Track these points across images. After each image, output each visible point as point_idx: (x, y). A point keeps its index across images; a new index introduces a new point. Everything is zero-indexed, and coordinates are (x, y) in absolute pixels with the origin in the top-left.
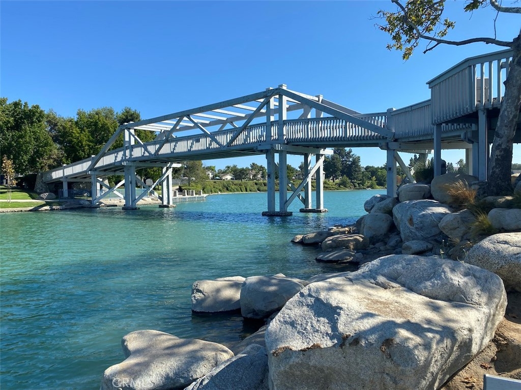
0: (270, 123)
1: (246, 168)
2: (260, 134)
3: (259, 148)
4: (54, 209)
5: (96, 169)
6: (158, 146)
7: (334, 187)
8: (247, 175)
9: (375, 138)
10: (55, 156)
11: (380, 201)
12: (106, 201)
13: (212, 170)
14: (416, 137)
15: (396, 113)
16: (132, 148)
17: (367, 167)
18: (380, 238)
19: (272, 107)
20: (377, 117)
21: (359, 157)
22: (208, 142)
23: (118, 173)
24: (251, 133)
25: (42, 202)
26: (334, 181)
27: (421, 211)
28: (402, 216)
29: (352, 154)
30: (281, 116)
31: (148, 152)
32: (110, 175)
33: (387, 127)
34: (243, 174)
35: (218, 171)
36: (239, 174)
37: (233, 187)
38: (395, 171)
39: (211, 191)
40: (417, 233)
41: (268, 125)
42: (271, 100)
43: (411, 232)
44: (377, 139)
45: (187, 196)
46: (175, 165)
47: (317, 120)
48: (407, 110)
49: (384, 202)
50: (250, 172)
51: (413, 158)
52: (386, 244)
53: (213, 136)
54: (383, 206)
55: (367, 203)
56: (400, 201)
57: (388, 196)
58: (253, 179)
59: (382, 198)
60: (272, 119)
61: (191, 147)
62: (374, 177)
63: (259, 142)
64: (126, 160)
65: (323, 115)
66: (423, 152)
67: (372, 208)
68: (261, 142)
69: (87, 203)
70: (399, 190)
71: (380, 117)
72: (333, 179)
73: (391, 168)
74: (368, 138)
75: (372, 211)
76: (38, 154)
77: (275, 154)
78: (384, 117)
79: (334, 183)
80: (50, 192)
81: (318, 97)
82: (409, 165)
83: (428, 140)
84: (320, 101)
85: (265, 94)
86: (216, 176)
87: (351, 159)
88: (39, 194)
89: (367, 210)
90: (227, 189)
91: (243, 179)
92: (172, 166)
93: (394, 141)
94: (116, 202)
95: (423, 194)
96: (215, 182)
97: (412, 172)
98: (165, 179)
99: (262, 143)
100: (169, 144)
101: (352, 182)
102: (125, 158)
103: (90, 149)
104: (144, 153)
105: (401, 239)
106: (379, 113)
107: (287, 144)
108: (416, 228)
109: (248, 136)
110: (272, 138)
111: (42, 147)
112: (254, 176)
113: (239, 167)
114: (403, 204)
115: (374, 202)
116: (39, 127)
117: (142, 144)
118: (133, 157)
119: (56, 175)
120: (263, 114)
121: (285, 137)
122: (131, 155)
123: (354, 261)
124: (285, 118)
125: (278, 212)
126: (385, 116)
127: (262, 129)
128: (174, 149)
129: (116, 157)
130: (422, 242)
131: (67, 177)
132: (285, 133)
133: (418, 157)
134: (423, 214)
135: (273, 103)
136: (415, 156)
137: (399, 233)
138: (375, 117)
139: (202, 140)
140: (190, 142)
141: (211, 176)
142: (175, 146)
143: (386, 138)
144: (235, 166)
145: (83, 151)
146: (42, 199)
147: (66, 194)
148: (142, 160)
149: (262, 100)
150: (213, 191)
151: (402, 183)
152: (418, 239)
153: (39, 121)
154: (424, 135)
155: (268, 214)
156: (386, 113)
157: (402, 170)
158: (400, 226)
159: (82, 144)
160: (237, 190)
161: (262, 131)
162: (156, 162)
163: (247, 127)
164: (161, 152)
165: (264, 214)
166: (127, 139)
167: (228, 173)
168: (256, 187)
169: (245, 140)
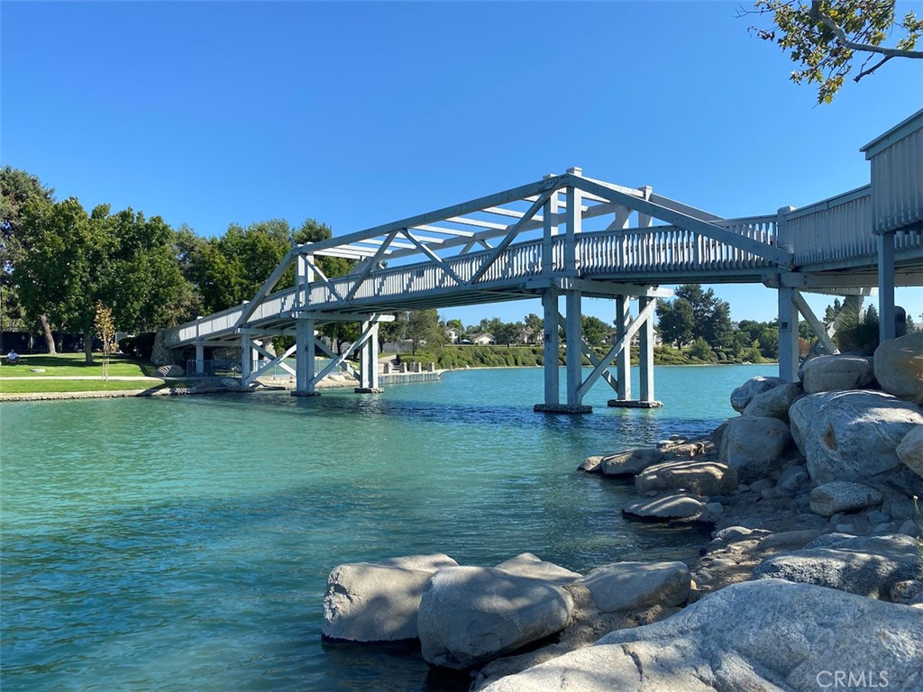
0: (549, 240)
1: (518, 323)
2: (532, 260)
3: (530, 286)
4: (177, 394)
5: (250, 325)
6: (352, 284)
7: (680, 358)
8: (518, 335)
9: (754, 265)
10: (187, 303)
11: (764, 390)
12: (266, 381)
13: (456, 326)
14: (840, 262)
15: (798, 215)
16: (310, 287)
17: (744, 321)
18: (761, 469)
19: (554, 210)
20: (757, 225)
21: (727, 304)
22: (439, 277)
23: (288, 332)
24: (515, 258)
25: (160, 381)
26: (680, 348)
27: (853, 417)
28: (810, 425)
29: (713, 297)
30: (570, 226)
31: (336, 295)
32: (276, 334)
33: (778, 243)
34: (511, 333)
35: (468, 328)
36: (504, 334)
37: (492, 357)
38: (795, 329)
39: (454, 364)
40: (845, 464)
41: (548, 243)
42: (552, 197)
43: (831, 462)
44: (757, 267)
45: (406, 373)
46: (384, 318)
47: (641, 232)
48: (818, 209)
49: (772, 392)
50: (524, 330)
51: (833, 305)
52: (774, 483)
53: (446, 265)
54: (768, 400)
55: (736, 394)
56: (806, 390)
57: (780, 381)
58: (528, 344)
59: (769, 385)
60: (554, 231)
61: (409, 286)
62: (756, 342)
63: (530, 275)
64: (299, 309)
65: (653, 222)
66: (853, 291)
67: (746, 405)
68: (532, 274)
69: (234, 383)
70: (804, 368)
71: (764, 225)
72: (678, 345)
73: (786, 323)
74: (741, 266)
75: (747, 410)
76: (157, 299)
77: (559, 297)
78: (771, 224)
79: (681, 352)
80: (177, 363)
81: (643, 190)
82: (825, 319)
83: (864, 267)
84: (647, 197)
85: (541, 186)
86: (463, 337)
87: (712, 308)
88: (157, 366)
89: (736, 408)
90: (482, 361)
91: (511, 342)
92: (378, 320)
93: (793, 271)
94: (283, 382)
95: (856, 376)
96: (461, 349)
97: (831, 333)
98: (365, 342)
99: (534, 277)
100: (371, 281)
101: (715, 351)
102: (298, 306)
103: (243, 290)
104: (330, 297)
105: (809, 477)
106: (761, 217)
107: (582, 277)
108: (843, 454)
109: (510, 265)
110: (554, 268)
111: (163, 287)
112: (531, 337)
113: (505, 321)
114: (812, 399)
115: (751, 391)
116: (160, 253)
117: (326, 280)
118: (311, 303)
119: (186, 334)
120: (537, 224)
121: (577, 265)
122: (307, 300)
123: (702, 519)
124: (578, 229)
125: (565, 406)
126: (774, 223)
127: (536, 251)
128: (380, 290)
129: (283, 304)
130: (856, 486)
131: (202, 338)
132: (577, 258)
133: (842, 303)
134: (859, 424)
135: (557, 202)
136: (836, 302)
137: (803, 462)
138: (754, 226)
139: (428, 273)
140: (407, 276)
141: (454, 337)
142: (382, 284)
143: (777, 265)
144: (496, 320)
145: (232, 294)
146: (160, 375)
147: (200, 367)
148: (327, 309)
149: (535, 198)
150: (457, 364)
151: (811, 352)
152: (846, 479)
153: (162, 244)
154: (854, 258)
155: (545, 408)
156: (776, 216)
157: (811, 328)
158: (806, 448)
159: (230, 282)
160: (500, 363)
161: (534, 254)
162: (350, 312)
163: (508, 248)
164: (358, 295)
165: (538, 409)
166: (301, 272)
167: (484, 332)
168: (534, 357)
169: (505, 272)
